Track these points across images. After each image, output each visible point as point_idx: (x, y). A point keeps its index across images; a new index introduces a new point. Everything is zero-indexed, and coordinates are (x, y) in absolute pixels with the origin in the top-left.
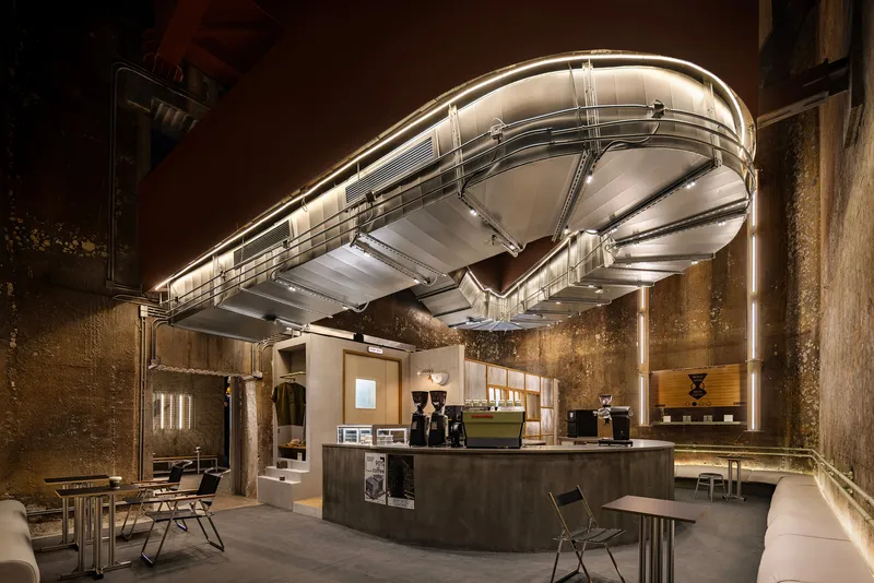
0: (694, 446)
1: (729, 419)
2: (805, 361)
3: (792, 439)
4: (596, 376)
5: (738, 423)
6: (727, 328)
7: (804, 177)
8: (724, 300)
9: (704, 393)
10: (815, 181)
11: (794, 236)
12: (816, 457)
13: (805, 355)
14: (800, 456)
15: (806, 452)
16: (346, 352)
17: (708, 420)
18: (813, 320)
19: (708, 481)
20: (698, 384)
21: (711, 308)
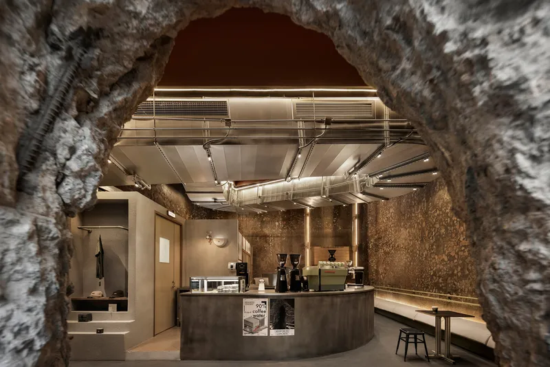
4: (276, 246)
8: (339, 215)
9: (335, 260)
16: (157, 214)
21: (334, 217)
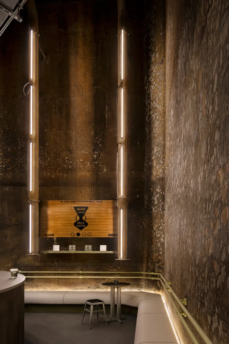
0: (81, 272)
1: (103, 248)
2: (156, 203)
3: (147, 266)
5: (111, 252)
6: (105, 170)
7: (156, 57)
9: (86, 224)
10: (162, 60)
11: (149, 104)
12: (162, 280)
13: (155, 199)
14: (153, 278)
15: (156, 276)
17: (88, 249)
18: (160, 171)
19: (88, 306)
20: (81, 215)
